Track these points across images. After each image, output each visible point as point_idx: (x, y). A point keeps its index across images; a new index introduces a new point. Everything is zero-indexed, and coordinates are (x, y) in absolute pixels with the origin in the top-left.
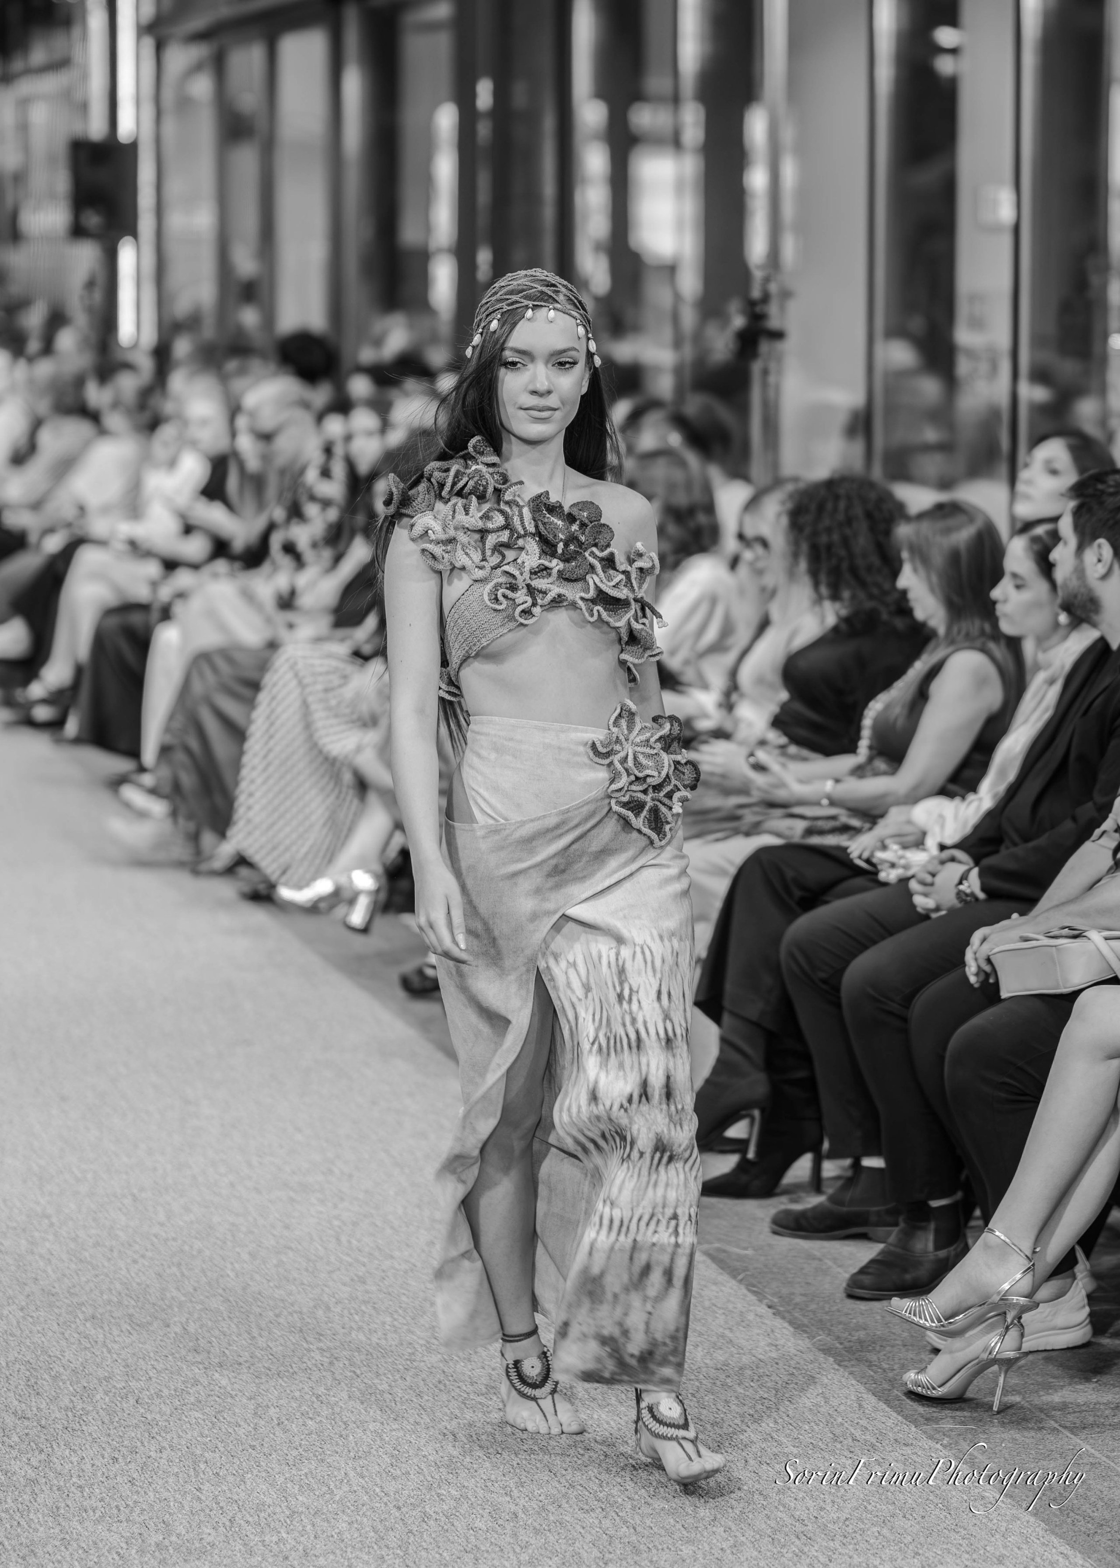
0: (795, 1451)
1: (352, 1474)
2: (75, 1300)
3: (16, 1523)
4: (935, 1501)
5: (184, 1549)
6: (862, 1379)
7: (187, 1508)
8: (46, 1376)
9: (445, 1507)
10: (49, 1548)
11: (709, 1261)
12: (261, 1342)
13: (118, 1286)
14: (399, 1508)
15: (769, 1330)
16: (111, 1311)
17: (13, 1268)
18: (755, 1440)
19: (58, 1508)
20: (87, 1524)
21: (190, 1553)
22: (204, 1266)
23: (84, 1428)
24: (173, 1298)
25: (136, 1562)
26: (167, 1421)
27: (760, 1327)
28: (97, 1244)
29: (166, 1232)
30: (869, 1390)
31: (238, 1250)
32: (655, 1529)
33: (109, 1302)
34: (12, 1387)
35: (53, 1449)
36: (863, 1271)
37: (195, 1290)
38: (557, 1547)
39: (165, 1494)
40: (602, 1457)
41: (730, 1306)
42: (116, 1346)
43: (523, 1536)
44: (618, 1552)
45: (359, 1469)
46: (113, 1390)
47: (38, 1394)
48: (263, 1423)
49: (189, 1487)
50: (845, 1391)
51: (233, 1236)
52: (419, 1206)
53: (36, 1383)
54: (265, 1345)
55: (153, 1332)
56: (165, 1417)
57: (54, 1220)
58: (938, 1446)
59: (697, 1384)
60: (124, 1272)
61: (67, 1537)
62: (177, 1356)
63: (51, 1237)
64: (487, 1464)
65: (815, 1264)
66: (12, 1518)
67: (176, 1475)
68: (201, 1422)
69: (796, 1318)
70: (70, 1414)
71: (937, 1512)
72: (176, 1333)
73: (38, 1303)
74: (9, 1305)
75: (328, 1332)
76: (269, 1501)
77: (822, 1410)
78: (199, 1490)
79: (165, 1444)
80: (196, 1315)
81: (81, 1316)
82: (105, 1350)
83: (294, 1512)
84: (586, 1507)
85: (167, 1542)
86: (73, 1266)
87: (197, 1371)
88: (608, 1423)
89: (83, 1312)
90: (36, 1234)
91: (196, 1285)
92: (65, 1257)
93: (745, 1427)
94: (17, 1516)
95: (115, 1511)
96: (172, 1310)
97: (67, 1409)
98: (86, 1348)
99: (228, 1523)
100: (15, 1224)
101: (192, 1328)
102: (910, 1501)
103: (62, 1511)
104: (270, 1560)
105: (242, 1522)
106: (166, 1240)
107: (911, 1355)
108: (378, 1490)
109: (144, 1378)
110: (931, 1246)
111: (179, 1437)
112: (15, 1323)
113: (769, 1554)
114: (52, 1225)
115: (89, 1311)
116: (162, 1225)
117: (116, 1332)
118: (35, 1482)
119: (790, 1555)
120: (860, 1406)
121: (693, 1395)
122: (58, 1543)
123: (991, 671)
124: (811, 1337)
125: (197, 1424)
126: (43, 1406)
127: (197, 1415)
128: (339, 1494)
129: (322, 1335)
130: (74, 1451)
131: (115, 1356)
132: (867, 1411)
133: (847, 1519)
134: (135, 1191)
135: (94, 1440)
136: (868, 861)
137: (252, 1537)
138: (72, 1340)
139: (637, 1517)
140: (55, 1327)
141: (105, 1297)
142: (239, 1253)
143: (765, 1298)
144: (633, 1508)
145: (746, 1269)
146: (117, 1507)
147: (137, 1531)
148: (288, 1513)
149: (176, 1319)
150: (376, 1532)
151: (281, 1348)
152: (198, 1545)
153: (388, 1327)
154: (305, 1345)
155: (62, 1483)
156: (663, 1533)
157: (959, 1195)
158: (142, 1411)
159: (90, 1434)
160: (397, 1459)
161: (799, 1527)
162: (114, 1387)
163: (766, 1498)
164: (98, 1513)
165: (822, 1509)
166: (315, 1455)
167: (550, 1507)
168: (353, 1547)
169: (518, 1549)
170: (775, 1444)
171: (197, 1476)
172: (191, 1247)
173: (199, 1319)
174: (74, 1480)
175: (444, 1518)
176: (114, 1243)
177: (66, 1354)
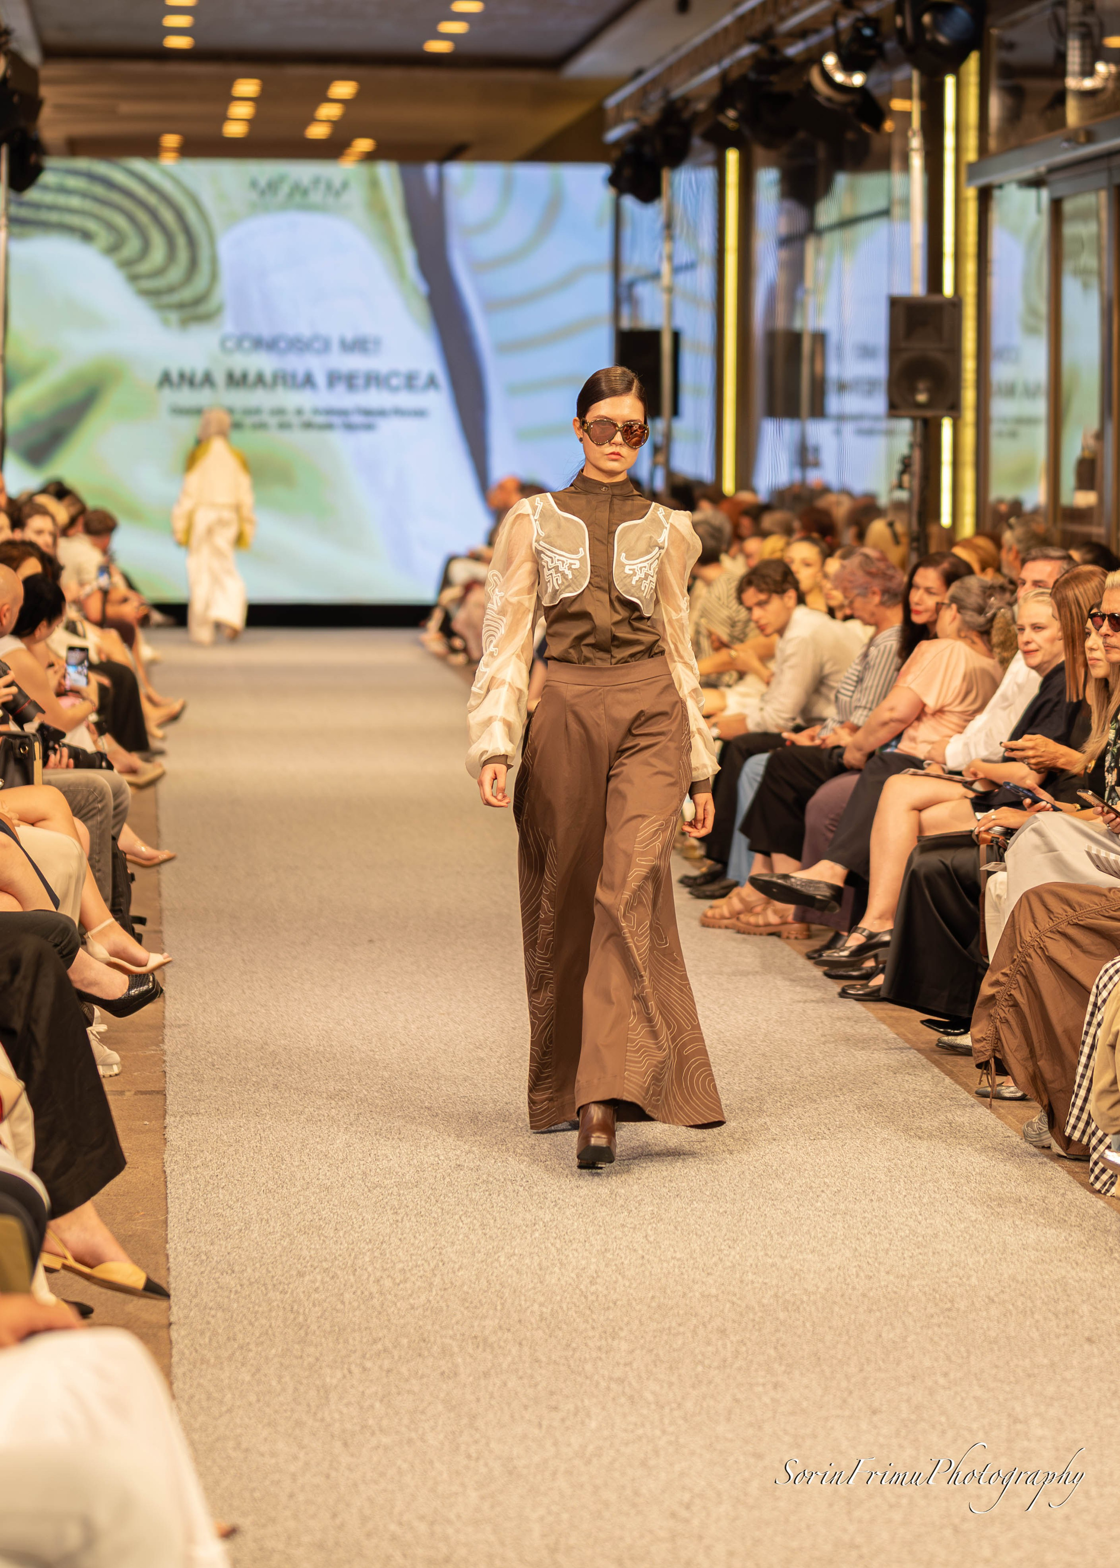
114: (861, 1557)
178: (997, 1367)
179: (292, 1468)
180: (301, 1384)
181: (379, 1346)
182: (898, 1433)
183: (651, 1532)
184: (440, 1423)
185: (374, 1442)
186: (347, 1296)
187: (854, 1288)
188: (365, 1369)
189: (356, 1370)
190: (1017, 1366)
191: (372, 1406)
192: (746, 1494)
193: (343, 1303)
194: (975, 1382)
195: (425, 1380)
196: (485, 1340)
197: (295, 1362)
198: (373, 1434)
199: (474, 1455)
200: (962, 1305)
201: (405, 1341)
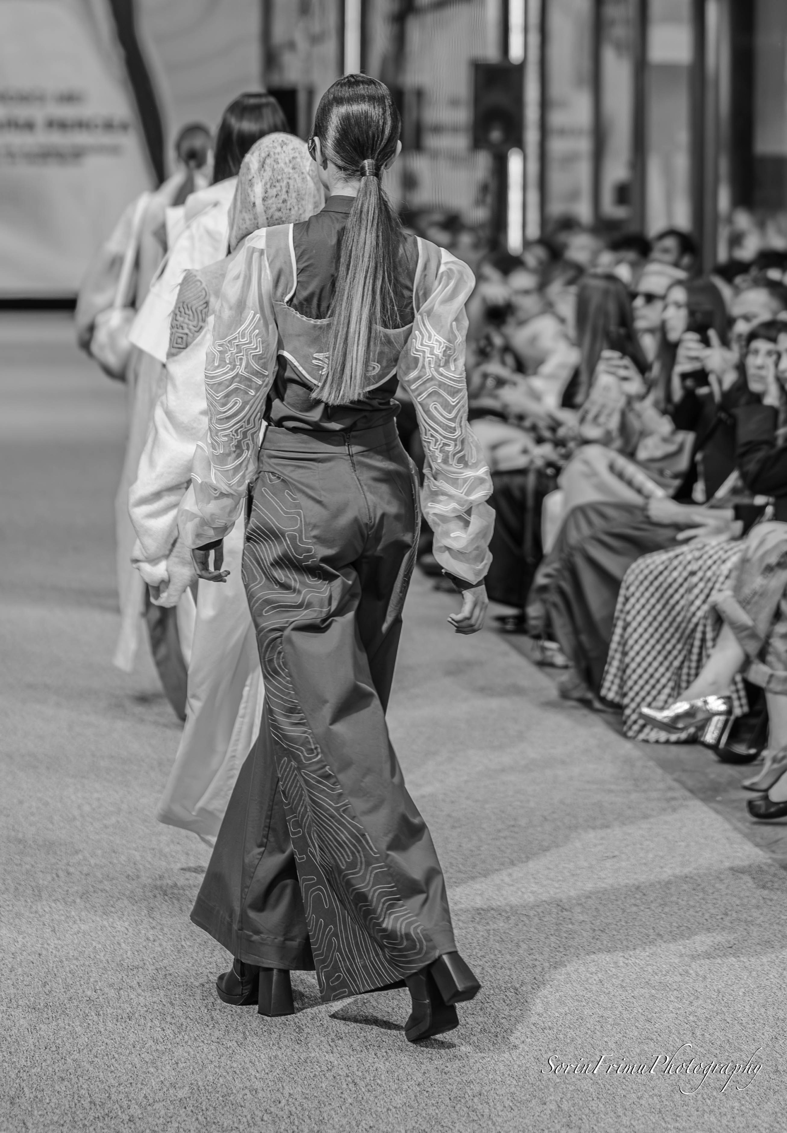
2: (464, 1079)
12: (625, 1120)
16: (495, 1089)
22: (576, 1052)
31: (606, 1039)
42: (500, 1120)
52: (764, 1006)
54: (628, 1123)
72: (551, 1110)
73: (433, 1080)
75: (684, 1114)
80: (569, 1095)
81: (469, 1092)
82: (490, 1123)
89: (472, 1089)
96: (549, 1090)
101: (565, 1106)
112: (412, 1097)
115: (477, 1088)
117: (499, 1107)
129: (677, 1116)
131: (498, 1128)
134: (518, 986)
138: (462, 1113)
140: (447, 1101)
141: (490, 1077)
149: (552, 1098)
151: (642, 1126)
153: (736, 1112)
154: (663, 1124)
176: (498, 1030)
177: (457, 1125)
178: (549, 869)
179: (13, 949)
180: (20, 884)
181: (80, 856)
182: (473, 920)
184: (126, 913)
185: (75, 928)
186: (56, 818)
187: (442, 811)
188: (69, 873)
189: (61, 874)
190: (564, 868)
191: (74, 902)
193: (52, 823)
194: (532, 880)
195: (114, 882)
196: (161, 851)
197: (16, 867)
198: (75, 922)
199: (152, 938)
200: (523, 822)
201: (99, 852)
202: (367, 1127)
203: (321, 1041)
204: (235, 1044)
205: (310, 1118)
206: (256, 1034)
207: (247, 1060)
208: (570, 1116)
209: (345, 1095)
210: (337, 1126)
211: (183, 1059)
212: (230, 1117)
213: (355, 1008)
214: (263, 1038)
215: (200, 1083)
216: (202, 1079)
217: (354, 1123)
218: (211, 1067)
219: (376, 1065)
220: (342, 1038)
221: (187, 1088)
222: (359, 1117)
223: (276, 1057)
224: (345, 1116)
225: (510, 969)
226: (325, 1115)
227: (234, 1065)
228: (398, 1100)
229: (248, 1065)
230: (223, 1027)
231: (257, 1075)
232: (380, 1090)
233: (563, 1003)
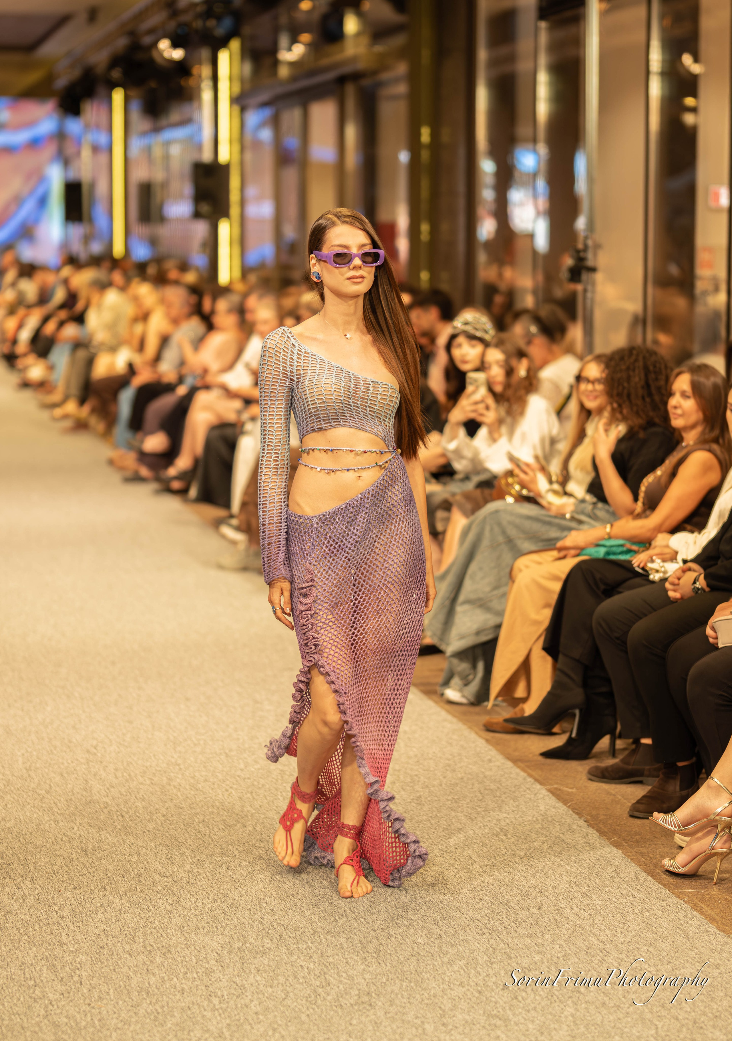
0: (600, 903)
1: (348, 911)
2: (193, 811)
3: (160, 935)
4: (680, 932)
5: (253, 951)
6: (638, 863)
7: (255, 928)
8: (177, 854)
9: (401, 931)
10: (178, 949)
11: (551, 795)
13: (217, 804)
14: (375, 931)
15: (585, 834)
16: (213, 818)
17: (159, 793)
18: (577, 896)
19: (183, 927)
20: (199, 936)
21: (257, 953)
22: (266, 794)
23: (198, 882)
24: (248, 811)
25: (227, 958)
26: (244, 879)
27: (580, 833)
28: (206, 781)
29: (244, 774)
30: (642, 869)
31: (285, 785)
32: (520, 945)
33: (213, 812)
34: (158, 859)
35: (181, 894)
36: (638, 802)
37: (260, 807)
38: (464, 954)
39: (243, 921)
40: (490, 904)
41: (563, 821)
42: (216, 838)
43: (445, 948)
44: (499, 958)
45: (352, 908)
46: (215, 862)
47: (172, 863)
48: (298, 881)
49: (256, 917)
50: (629, 870)
51: (282, 777)
53: (171, 857)
55: (237, 830)
56: (243, 877)
57: (182, 766)
58: (682, 902)
59: (544, 864)
60: (221, 796)
61: (188, 943)
62: (250, 843)
63: (180, 776)
64: (425, 907)
65: (612, 797)
66: (158, 932)
67: (250, 910)
68: (264, 880)
69: (601, 828)
70: (190, 874)
71: (681, 938)
72: (249, 831)
73: (173, 812)
74: (156, 813)
76: (301, 925)
77: (615, 880)
78: (262, 918)
79: (243, 892)
80: (261, 821)
81: (197, 820)
82: (210, 839)
83: (315, 932)
84: (480, 932)
85: (244, 947)
86: (192, 792)
87: (261, 852)
88: (493, 885)
89: (198, 818)
90: (172, 775)
91: (261, 804)
92: (188, 787)
93: (571, 889)
94: (161, 931)
95: (215, 929)
96: (248, 817)
97: (188, 872)
98: (199, 838)
99: (278, 937)
100: (160, 769)
101: (258, 828)
102: (666, 932)
103: (186, 928)
104: (302, 958)
105: (286, 937)
106: (244, 779)
107: (666, 850)
108: (363, 920)
109: (231, 856)
110: (678, 788)
111: (251, 888)
112: (160, 824)
113: (584, 961)
114: (180, 769)
115: (201, 818)
116: (242, 770)
117: (216, 830)
118: (170, 912)
119: (597, 961)
120: (637, 878)
121: (541, 870)
122: (183, 946)
123: (715, 461)
124: (609, 839)
125: (262, 881)
126: (175, 870)
127: (261, 876)
128: (341, 922)
130: (193, 895)
131: (215, 843)
132: (641, 881)
133: (629, 942)
134: (227, 751)
135: (204, 889)
136: (643, 569)
137: (292, 945)
138: (192, 834)
139: (509, 938)
140: (182, 826)
141: (210, 810)
142: (285, 787)
143: (583, 816)
144: (507, 933)
145: (572, 800)
146: (216, 927)
147: (227, 941)
148: (312, 932)
149: (250, 823)
150: (361, 944)
152: (261, 949)
155: (186, 913)
156: (524, 948)
157: (694, 759)
158: (231, 873)
159: (202, 886)
160: (374, 903)
161: (602, 946)
162: (215, 860)
163: (583, 929)
164: (206, 930)
165: (615, 936)
166: (327, 900)
167: (460, 932)
168: (349, 952)
169: (442, 955)
170: (588, 899)
171: (261, 911)
172: (258, 783)
173: (263, 823)
174: (193, 911)
175: (400, 937)
176: (215, 780)
177: (188, 841)
183: (77, 760)
192: (124, 741)
202: (130, 844)
203: (100, 789)
204: (44, 792)
205: (93, 838)
206: (58, 786)
207: (52, 802)
208: (262, 834)
209: (116, 824)
210: (111, 844)
211: (10, 803)
212: (41, 839)
213: (122, 767)
214: (62, 788)
215: (21, 818)
216: (23, 815)
217: (121, 841)
218: (28, 807)
219: (137, 804)
220: (113, 787)
221: (13, 821)
222: (125, 838)
223: (71, 800)
224: (116, 837)
225: (222, 741)
226: (103, 837)
227: (44, 805)
228: (151, 826)
229: (53, 805)
230: (36, 781)
231: (59, 811)
232: (138, 820)
233: (256, 762)
